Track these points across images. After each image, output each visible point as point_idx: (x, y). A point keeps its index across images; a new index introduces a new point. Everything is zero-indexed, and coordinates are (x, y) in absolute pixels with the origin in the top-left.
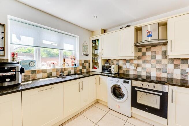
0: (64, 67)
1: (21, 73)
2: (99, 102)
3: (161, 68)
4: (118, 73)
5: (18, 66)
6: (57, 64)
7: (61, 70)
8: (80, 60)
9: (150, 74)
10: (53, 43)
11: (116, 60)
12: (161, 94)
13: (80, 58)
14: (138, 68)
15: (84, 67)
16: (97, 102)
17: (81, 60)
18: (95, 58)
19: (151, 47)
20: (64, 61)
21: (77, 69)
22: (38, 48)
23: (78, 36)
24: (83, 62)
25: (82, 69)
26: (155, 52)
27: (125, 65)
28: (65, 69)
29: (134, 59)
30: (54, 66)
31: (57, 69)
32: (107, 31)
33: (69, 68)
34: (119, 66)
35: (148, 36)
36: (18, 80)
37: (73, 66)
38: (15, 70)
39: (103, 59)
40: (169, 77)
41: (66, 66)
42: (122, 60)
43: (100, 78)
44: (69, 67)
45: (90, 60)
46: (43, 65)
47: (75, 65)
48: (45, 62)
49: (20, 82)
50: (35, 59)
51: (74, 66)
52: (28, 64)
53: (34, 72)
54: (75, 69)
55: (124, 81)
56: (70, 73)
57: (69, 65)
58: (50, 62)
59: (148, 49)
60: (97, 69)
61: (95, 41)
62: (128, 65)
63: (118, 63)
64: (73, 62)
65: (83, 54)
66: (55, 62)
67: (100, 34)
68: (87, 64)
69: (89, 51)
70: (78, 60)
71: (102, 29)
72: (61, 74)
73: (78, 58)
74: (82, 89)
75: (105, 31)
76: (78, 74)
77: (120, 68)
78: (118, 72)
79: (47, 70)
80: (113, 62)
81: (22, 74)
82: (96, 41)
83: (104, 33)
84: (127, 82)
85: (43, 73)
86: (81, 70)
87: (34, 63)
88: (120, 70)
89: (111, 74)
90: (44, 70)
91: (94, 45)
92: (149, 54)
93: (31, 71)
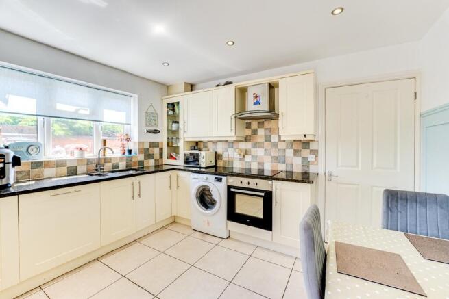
0: (104, 155)
1: (13, 166)
2: (178, 220)
3: (276, 155)
4: (215, 167)
5: (8, 153)
6: (89, 150)
7: (96, 162)
8: (140, 143)
9: (263, 166)
10: (78, 108)
11: (211, 143)
12: (263, 194)
13: (139, 138)
14: (246, 156)
15: (149, 156)
16: (174, 222)
17: (143, 143)
18: (172, 138)
19: (263, 120)
20: (105, 144)
21: (133, 160)
22: (45, 118)
23: (137, 96)
24: (147, 146)
25: (143, 159)
26: (270, 130)
27: (227, 151)
28: (106, 160)
29: (241, 141)
30: (82, 154)
31: (88, 160)
32: (197, 87)
33: (116, 158)
34: (216, 153)
35: (255, 104)
36: (8, 179)
37: (124, 153)
38: (2, 160)
39: (186, 139)
40: (288, 170)
41: (109, 154)
42: (221, 143)
43: (178, 177)
44: (113, 156)
45: (162, 143)
46: (57, 152)
47: (130, 152)
48: (62, 146)
49: (12, 181)
50: (40, 140)
51: (127, 154)
52: (25, 149)
53: (38, 165)
54: (129, 160)
55: (216, 178)
56: (118, 167)
57: (113, 153)
58: (72, 146)
59: (260, 124)
60: (175, 159)
61: (173, 104)
62: (231, 151)
63: (214, 147)
64: (123, 146)
65: (145, 131)
66: (83, 146)
67: (181, 93)
68: (156, 151)
69: (159, 125)
70: (135, 143)
71: (186, 83)
72: (97, 170)
73: (135, 138)
74: (139, 195)
75: (192, 87)
76: (133, 170)
77: (218, 156)
78: (214, 164)
79: (66, 161)
80: (206, 147)
81: (16, 167)
82: (176, 105)
83: (191, 90)
84: (220, 180)
85: (57, 167)
86: (141, 163)
87: (38, 148)
88: (218, 161)
89: (200, 168)
90: (60, 161)
91: (170, 112)
92: (261, 132)
93: (32, 163)
